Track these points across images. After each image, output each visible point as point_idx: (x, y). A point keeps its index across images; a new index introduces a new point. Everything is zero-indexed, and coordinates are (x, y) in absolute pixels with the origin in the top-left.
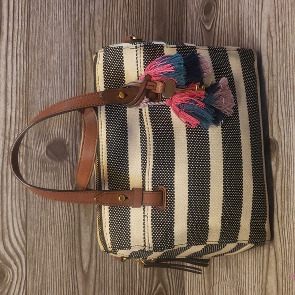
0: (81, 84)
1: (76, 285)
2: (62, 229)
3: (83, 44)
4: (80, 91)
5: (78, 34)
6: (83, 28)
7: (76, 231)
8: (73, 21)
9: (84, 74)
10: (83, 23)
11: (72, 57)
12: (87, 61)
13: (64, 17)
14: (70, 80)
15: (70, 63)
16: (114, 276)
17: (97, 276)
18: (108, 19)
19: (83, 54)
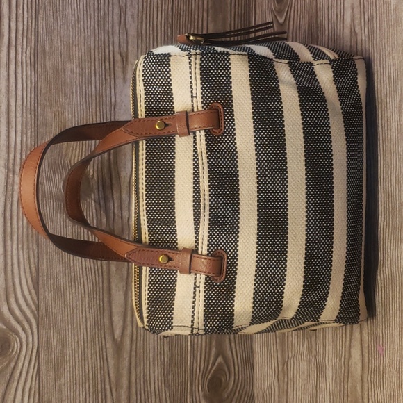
0: (108, 98)
1: (105, 357)
2: (86, 287)
3: (111, 47)
4: (108, 108)
5: (104, 32)
6: (110, 25)
7: (105, 288)
8: (96, 17)
9: (112, 86)
10: (110, 19)
11: (97, 63)
12: (116, 68)
13: (85, 12)
14: (94, 93)
15: (93, 72)
16: (156, 348)
17: (134, 347)
18: (145, 12)
19: (112, 60)
